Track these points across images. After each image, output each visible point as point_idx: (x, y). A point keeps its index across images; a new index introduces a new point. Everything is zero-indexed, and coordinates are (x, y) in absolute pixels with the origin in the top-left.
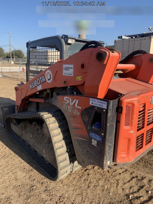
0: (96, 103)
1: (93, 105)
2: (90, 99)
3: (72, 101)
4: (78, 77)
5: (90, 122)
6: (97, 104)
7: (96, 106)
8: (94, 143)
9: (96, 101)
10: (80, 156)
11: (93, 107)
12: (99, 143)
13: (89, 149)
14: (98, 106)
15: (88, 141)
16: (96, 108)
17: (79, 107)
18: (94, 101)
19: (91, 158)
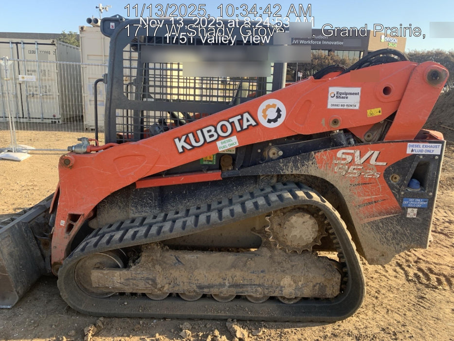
0: (422, 148)
1: (414, 153)
2: (409, 144)
3: (361, 156)
4: (372, 110)
5: (405, 182)
6: (421, 151)
7: (419, 155)
8: (412, 213)
9: (421, 146)
10: (375, 249)
11: (414, 156)
12: (422, 210)
13: (399, 228)
14: (424, 153)
15: (397, 216)
16: (421, 157)
17: (381, 164)
18: (417, 146)
19: (402, 240)
